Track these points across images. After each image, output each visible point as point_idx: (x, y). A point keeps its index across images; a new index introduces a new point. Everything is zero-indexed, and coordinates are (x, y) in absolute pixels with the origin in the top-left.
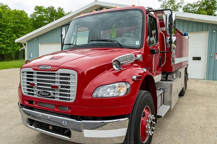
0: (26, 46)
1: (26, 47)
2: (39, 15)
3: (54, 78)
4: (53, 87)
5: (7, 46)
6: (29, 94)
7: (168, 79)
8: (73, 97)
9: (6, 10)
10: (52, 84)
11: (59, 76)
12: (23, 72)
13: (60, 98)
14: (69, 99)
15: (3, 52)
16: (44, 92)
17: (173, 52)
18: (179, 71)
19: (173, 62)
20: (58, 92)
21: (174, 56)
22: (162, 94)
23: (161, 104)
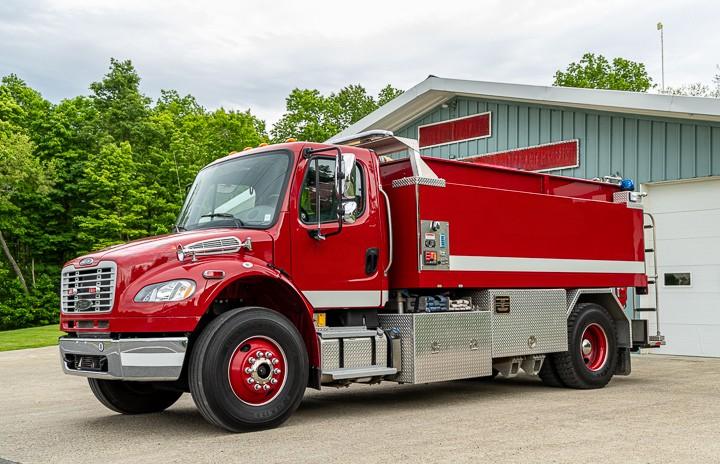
3: (96, 277)
6: (69, 310)
7: (420, 308)
8: (112, 304)
10: (92, 288)
11: (100, 273)
12: (65, 274)
13: (102, 309)
14: (108, 308)
16: (84, 302)
17: (428, 237)
18: (493, 293)
19: (426, 263)
20: (98, 299)
21: (433, 249)
22: (377, 338)
23: (374, 363)
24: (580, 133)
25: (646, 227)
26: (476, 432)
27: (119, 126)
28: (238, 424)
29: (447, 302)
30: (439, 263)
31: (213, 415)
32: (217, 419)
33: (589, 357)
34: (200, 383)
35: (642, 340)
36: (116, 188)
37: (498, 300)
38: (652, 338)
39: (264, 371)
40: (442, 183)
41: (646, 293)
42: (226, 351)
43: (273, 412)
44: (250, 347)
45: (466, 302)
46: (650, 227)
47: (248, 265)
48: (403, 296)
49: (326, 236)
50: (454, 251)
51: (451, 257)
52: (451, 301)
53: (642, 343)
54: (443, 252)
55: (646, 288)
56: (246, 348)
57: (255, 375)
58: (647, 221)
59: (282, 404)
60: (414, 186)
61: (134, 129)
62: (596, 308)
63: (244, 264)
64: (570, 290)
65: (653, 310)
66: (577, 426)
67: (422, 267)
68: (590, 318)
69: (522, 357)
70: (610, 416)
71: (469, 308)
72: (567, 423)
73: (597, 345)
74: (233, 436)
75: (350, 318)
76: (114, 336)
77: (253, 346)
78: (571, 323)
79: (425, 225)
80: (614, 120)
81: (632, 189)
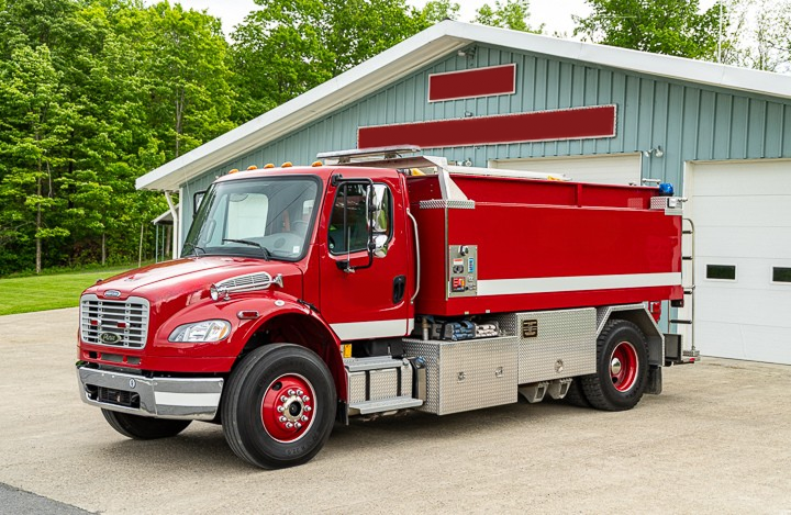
0: (180, 205)
1: (177, 210)
2: (274, 25)
3: (123, 311)
4: (120, 325)
5: (118, 191)
6: (90, 340)
8: (144, 342)
9: (122, 12)
10: (120, 321)
11: (129, 308)
12: (85, 302)
13: (131, 344)
14: (139, 345)
15: (95, 219)
16: (110, 334)
17: (456, 263)
18: (521, 316)
19: (453, 290)
20: (127, 334)
21: (461, 275)
22: (403, 368)
23: (399, 394)
24: (619, 98)
25: (686, 232)
26: (504, 471)
27: (35, 22)
28: (270, 461)
29: (473, 329)
30: (467, 288)
31: (246, 453)
32: (249, 456)
33: (618, 376)
34: (235, 423)
35: (675, 356)
36: (33, 102)
37: (526, 324)
38: (686, 354)
39: (295, 409)
40: (471, 204)
41: (682, 306)
42: (259, 391)
43: (303, 448)
44: (281, 385)
45: (493, 327)
46: (689, 232)
47: (280, 304)
48: (429, 322)
49: (355, 269)
50: (482, 276)
51: (479, 282)
52: (477, 327)
53: (674, 359)
54: (470, 277)
55: (682, 300)
56: (278, 386)
57: (287, 413)
58: (686, 226)
59: (311, 440)
60: (443, 209)
61: (56, 27)
62: (627, 325)
63: (277, 302)
64: (600, 308)
65: (688, 322)
66: (603, 465)
67: (449, 294)
68: (620, 336)
69: (549, 381)
70: (635, 452)
71: (495, 333)
72: (593, 461)
73: (627, 363)
74: (265, 473)
75: (375, 348)
76: (146, 373)
77: (285, 383)
78: (600, 343)
79: (454, 249)
80: (658, 85)
81: (671, 194)
